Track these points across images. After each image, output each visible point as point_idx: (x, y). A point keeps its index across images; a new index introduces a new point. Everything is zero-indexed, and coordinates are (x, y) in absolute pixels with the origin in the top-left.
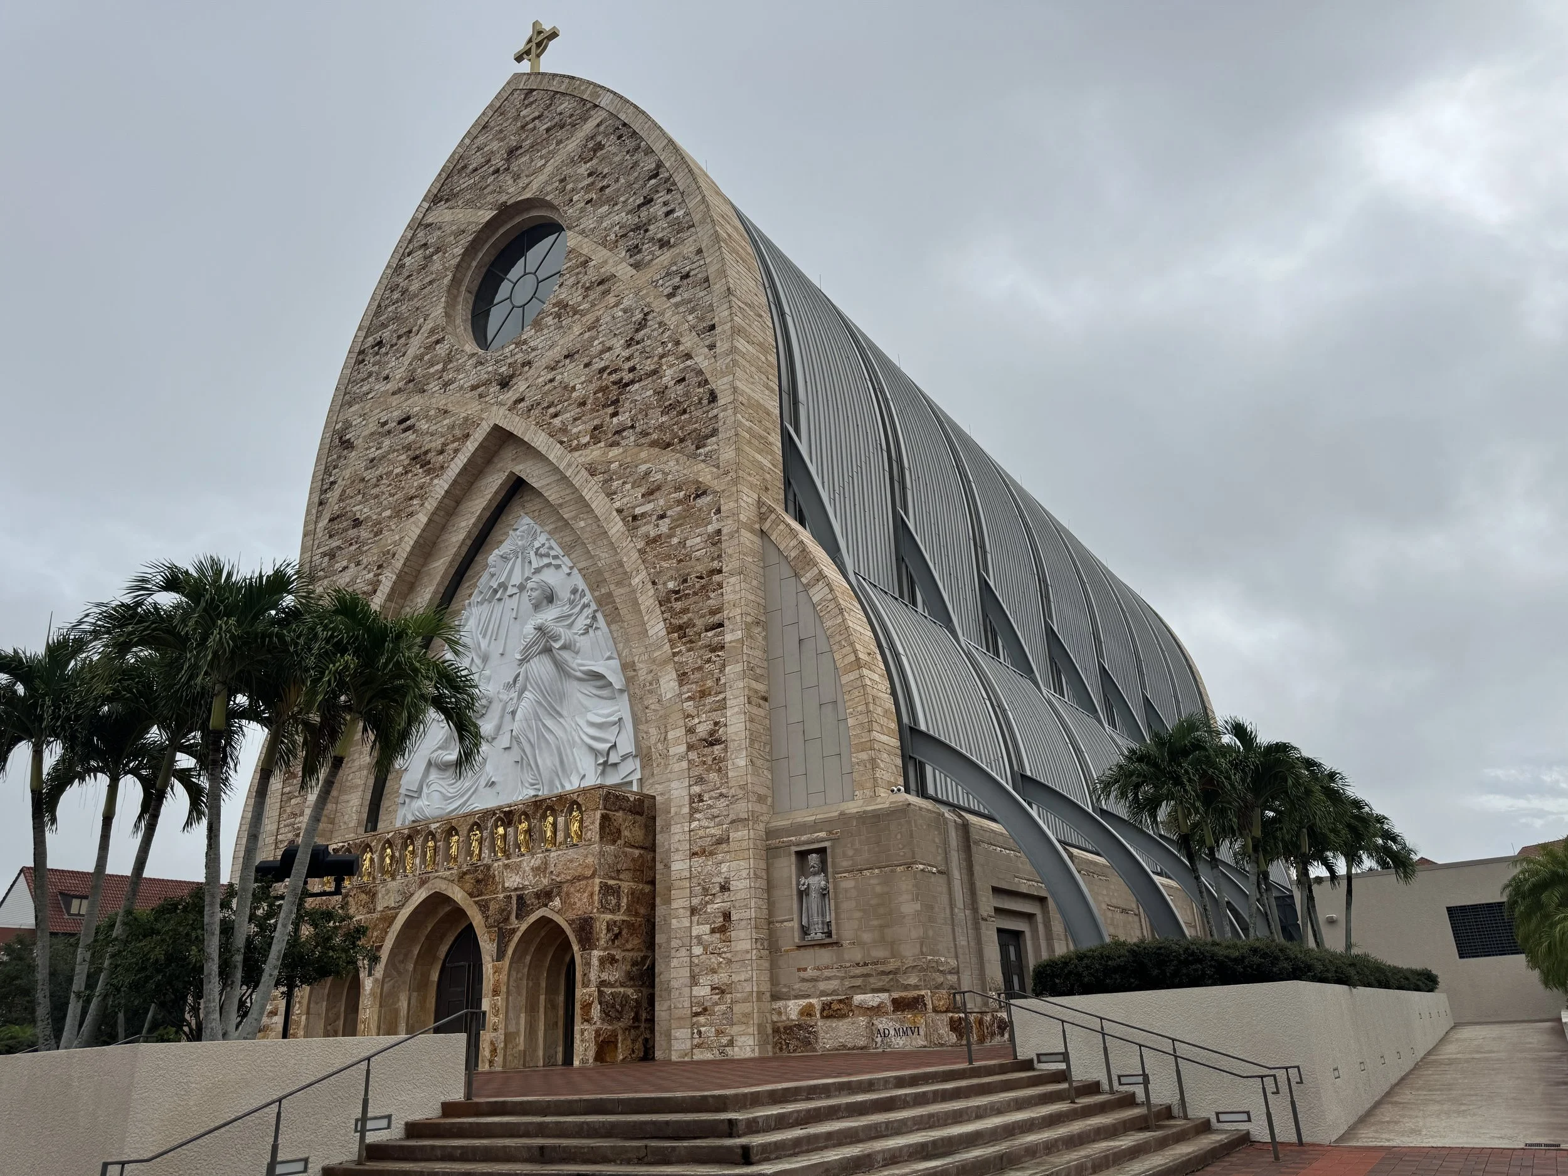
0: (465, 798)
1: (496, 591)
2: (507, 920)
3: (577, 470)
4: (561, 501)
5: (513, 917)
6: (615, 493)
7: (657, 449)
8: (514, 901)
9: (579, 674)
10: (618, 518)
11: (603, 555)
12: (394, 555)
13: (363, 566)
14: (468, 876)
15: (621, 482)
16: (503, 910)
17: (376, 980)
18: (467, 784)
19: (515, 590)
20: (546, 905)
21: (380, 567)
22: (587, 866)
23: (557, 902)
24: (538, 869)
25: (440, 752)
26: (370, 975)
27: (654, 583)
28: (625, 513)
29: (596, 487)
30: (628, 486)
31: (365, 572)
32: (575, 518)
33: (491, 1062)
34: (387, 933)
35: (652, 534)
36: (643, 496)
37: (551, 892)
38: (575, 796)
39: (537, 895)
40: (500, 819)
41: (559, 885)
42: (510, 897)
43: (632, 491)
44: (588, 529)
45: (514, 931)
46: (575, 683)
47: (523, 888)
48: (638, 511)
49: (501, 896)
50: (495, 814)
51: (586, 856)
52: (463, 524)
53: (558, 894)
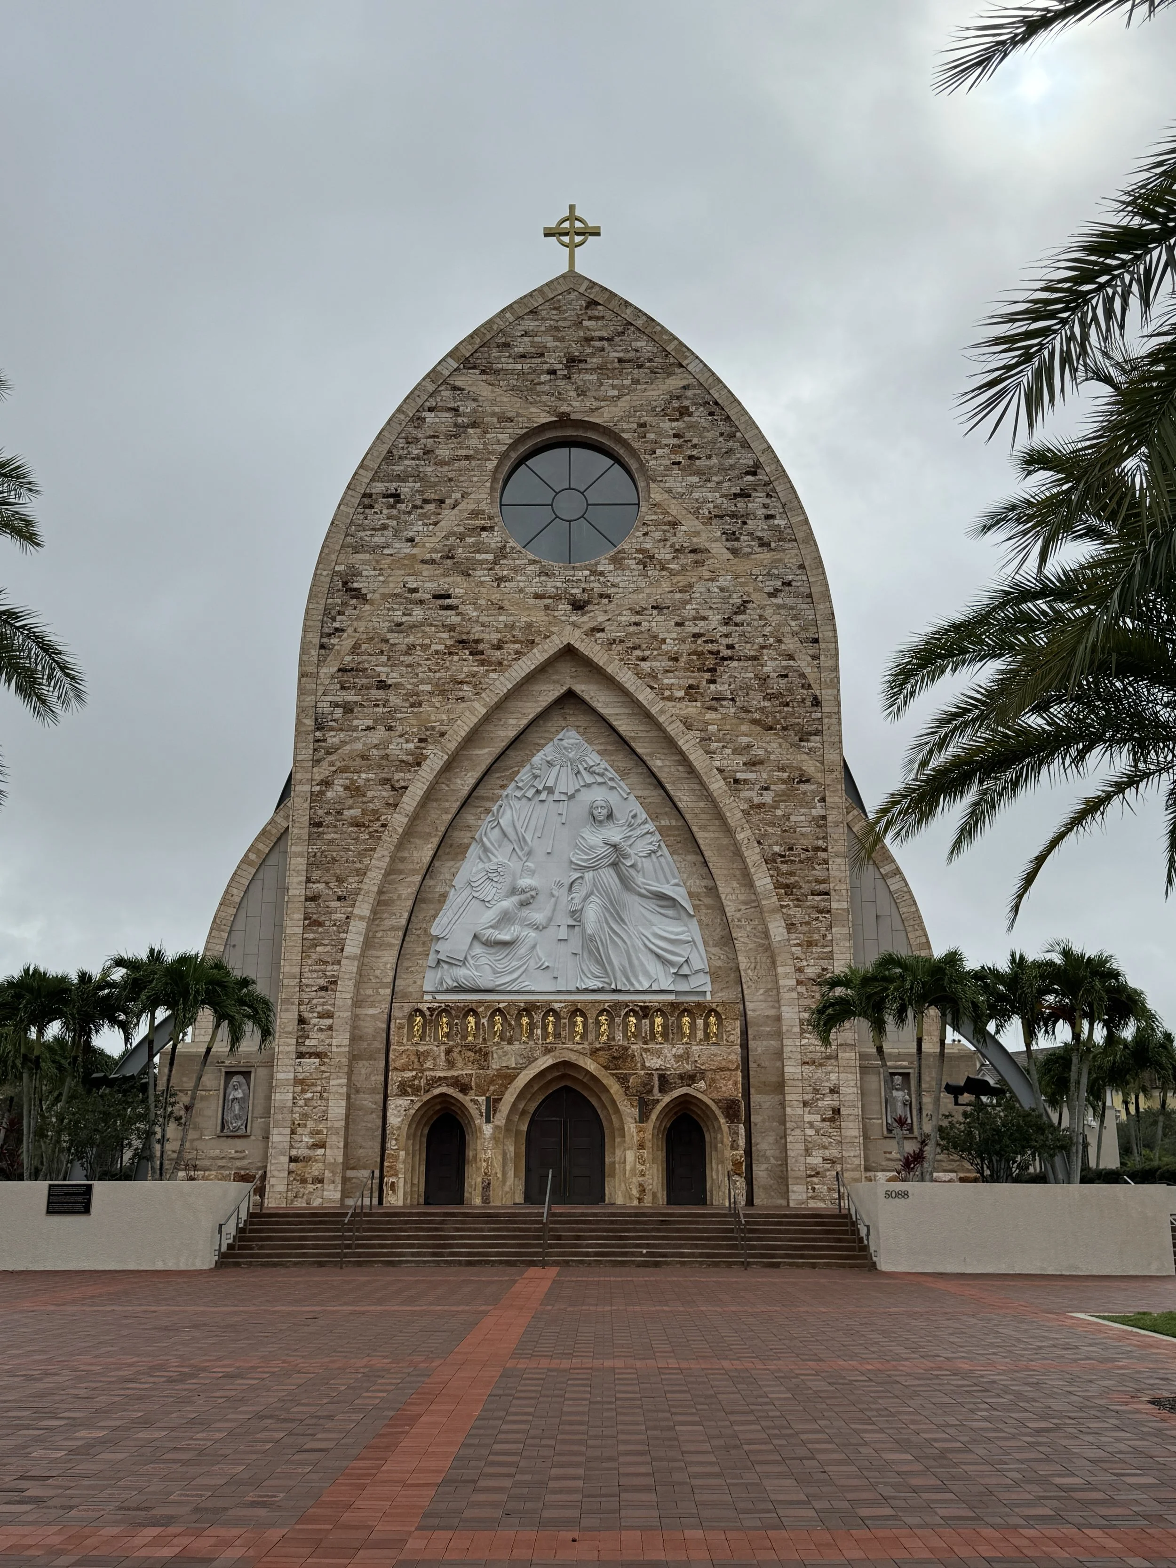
0: (515, 975)
1: (538, 792)
2: (650, 1092)
3: (671, 719)
4: (633, 734)
5: (656, 1090)
6: (714, 753)
7: (758, 728)
8: (656, 1078)
9: (643, 891)
10: (719, 777)
11: (685, 798)
12: (442, 735)
13: (398, 733)
14: (601, 1053)
15: (721, 745)
16: (646, 1085)
17: (497, 1127)
18: (514, 964)
19: (563, 797)
20: (690, 1086)
21: (421, 740)
22: (731, 1061)
23: (702, 1084)
24: (681, 1056)
25: (491, 931)
26: (488, 1121)
27: (759, 843)
28: (726, 774)
29: (693, 742)
30: (729, 751)
31: (401, 740)
32: (651, 755)
33: (640, 1200)
34: (507, 1088)
35: (756, 800)
36: (744, 764)
37: (695, 1076)
38: (714, 1006)
39: (681, 1077)
40: (632, 1010)
41: (703, 1072)
42: (652, 1074)
43: (732, 757)
44: (667, 770)
45: (658, 1101)
46: (637, 898)
47: (667, 1069)
48: (739, 776)
49: (642, 1072)
50: (627, 1006)
51: (729, 1054)
52: (513, 722)
53: (703, 1079)
